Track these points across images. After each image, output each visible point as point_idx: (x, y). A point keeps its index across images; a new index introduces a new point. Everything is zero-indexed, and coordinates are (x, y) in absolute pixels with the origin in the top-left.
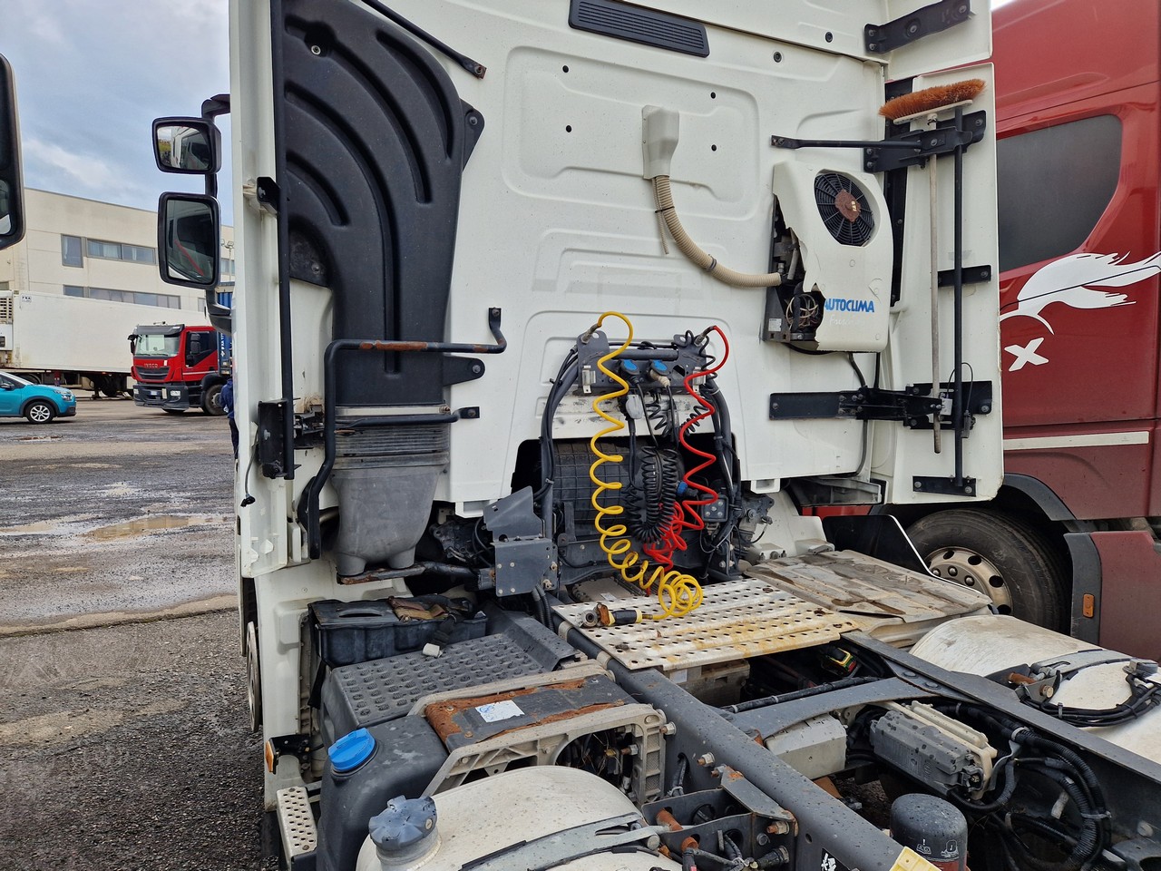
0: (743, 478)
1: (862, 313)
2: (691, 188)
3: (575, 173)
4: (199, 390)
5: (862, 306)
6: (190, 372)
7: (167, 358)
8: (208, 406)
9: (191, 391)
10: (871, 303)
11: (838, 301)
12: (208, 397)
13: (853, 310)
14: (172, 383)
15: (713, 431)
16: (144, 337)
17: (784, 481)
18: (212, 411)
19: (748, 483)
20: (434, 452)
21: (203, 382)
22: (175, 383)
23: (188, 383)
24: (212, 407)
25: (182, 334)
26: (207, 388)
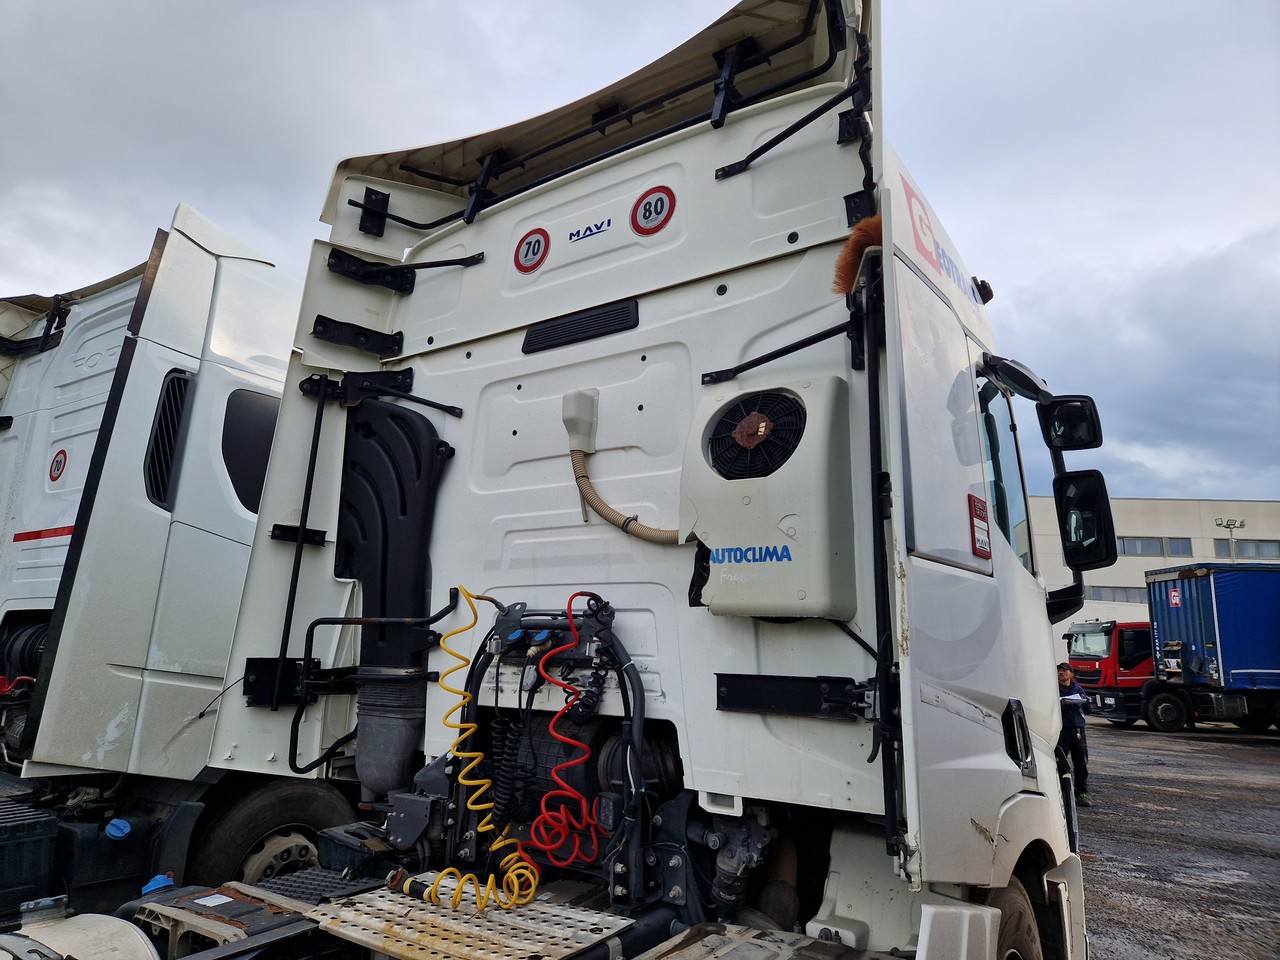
0: (688, 785)
1: (771, 564)
2: (622, 452)
3: (520, 466)
4: (1138, 699)
5: (770, 554)
6: (1125, 677)
7: (1098, 658)
8: (1153, 719)
9: (1127, 699)
10: (785, 548)
11: (730, 550)
12: (1151, 708)
13: (755, 560)
14: (1107, 688)
15: (623, 714)
16: (1081, 637)
17: (747, 802)
18: (1156, 725)
19: (695, 794)
20: (399, 707)
21: (1144, 689)
22: (1110, 690)
23: (1124, 690)
24: (1158, 721)
25: (1114, 632)
26: (1149, 696)
